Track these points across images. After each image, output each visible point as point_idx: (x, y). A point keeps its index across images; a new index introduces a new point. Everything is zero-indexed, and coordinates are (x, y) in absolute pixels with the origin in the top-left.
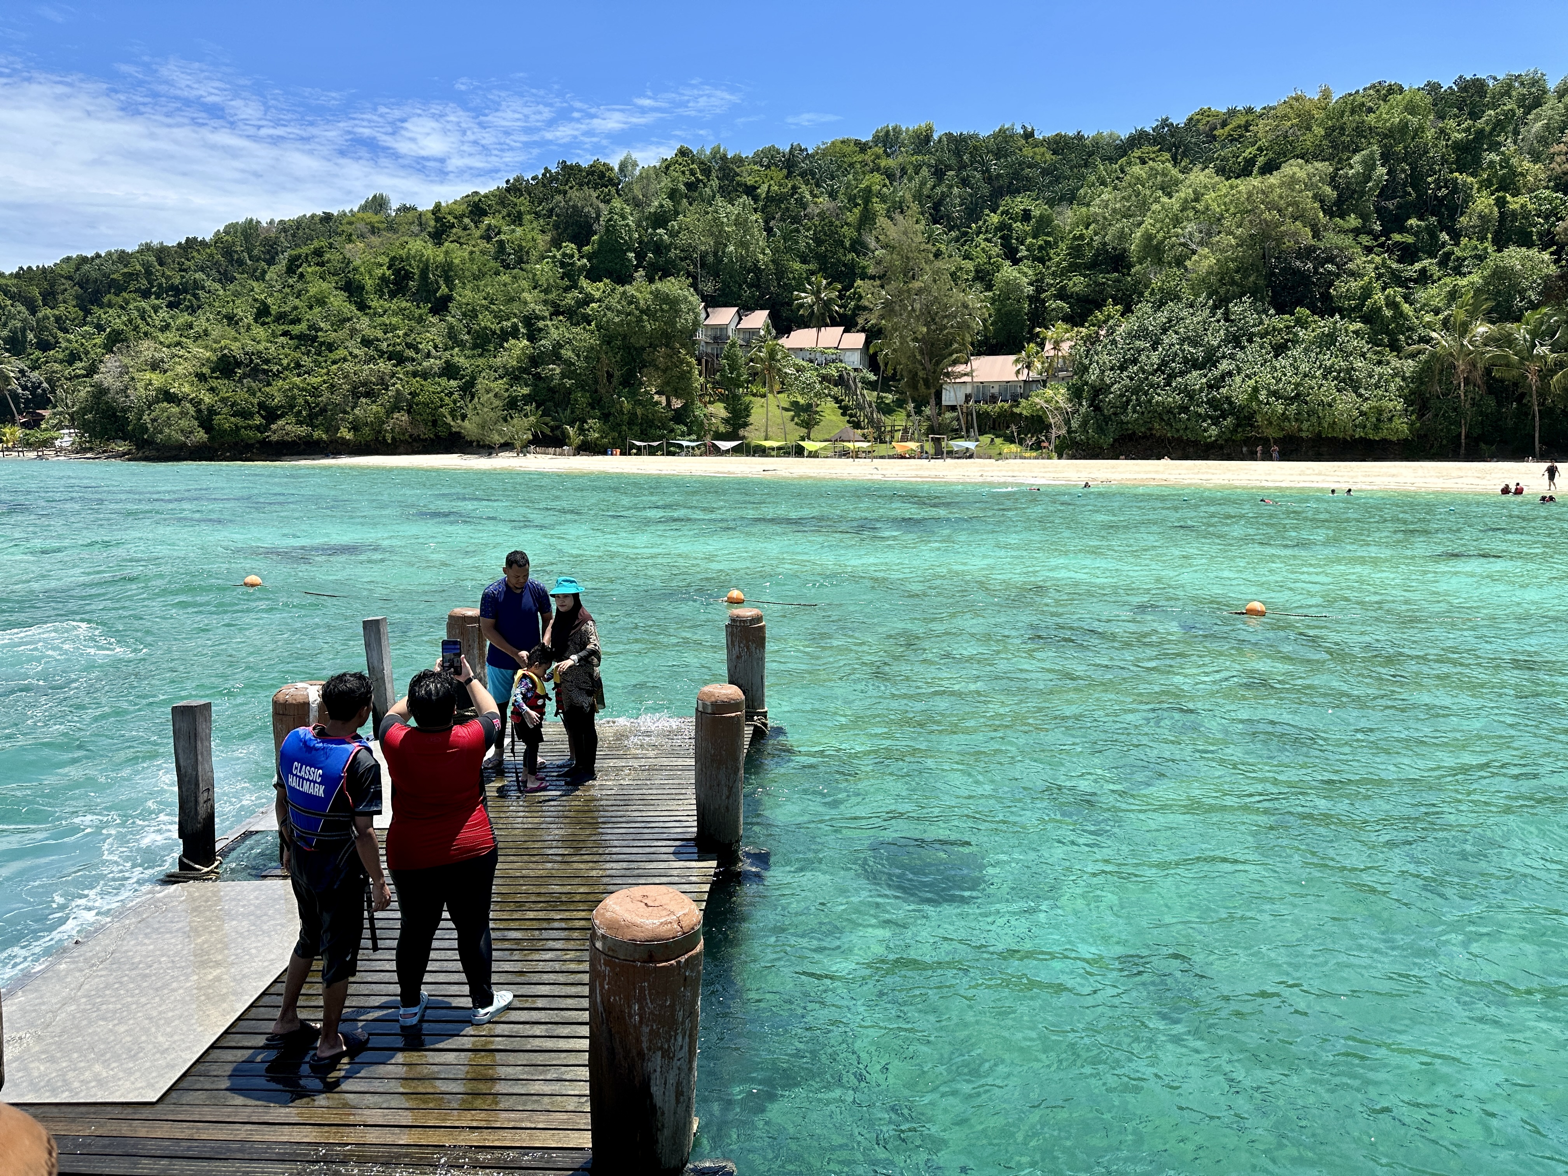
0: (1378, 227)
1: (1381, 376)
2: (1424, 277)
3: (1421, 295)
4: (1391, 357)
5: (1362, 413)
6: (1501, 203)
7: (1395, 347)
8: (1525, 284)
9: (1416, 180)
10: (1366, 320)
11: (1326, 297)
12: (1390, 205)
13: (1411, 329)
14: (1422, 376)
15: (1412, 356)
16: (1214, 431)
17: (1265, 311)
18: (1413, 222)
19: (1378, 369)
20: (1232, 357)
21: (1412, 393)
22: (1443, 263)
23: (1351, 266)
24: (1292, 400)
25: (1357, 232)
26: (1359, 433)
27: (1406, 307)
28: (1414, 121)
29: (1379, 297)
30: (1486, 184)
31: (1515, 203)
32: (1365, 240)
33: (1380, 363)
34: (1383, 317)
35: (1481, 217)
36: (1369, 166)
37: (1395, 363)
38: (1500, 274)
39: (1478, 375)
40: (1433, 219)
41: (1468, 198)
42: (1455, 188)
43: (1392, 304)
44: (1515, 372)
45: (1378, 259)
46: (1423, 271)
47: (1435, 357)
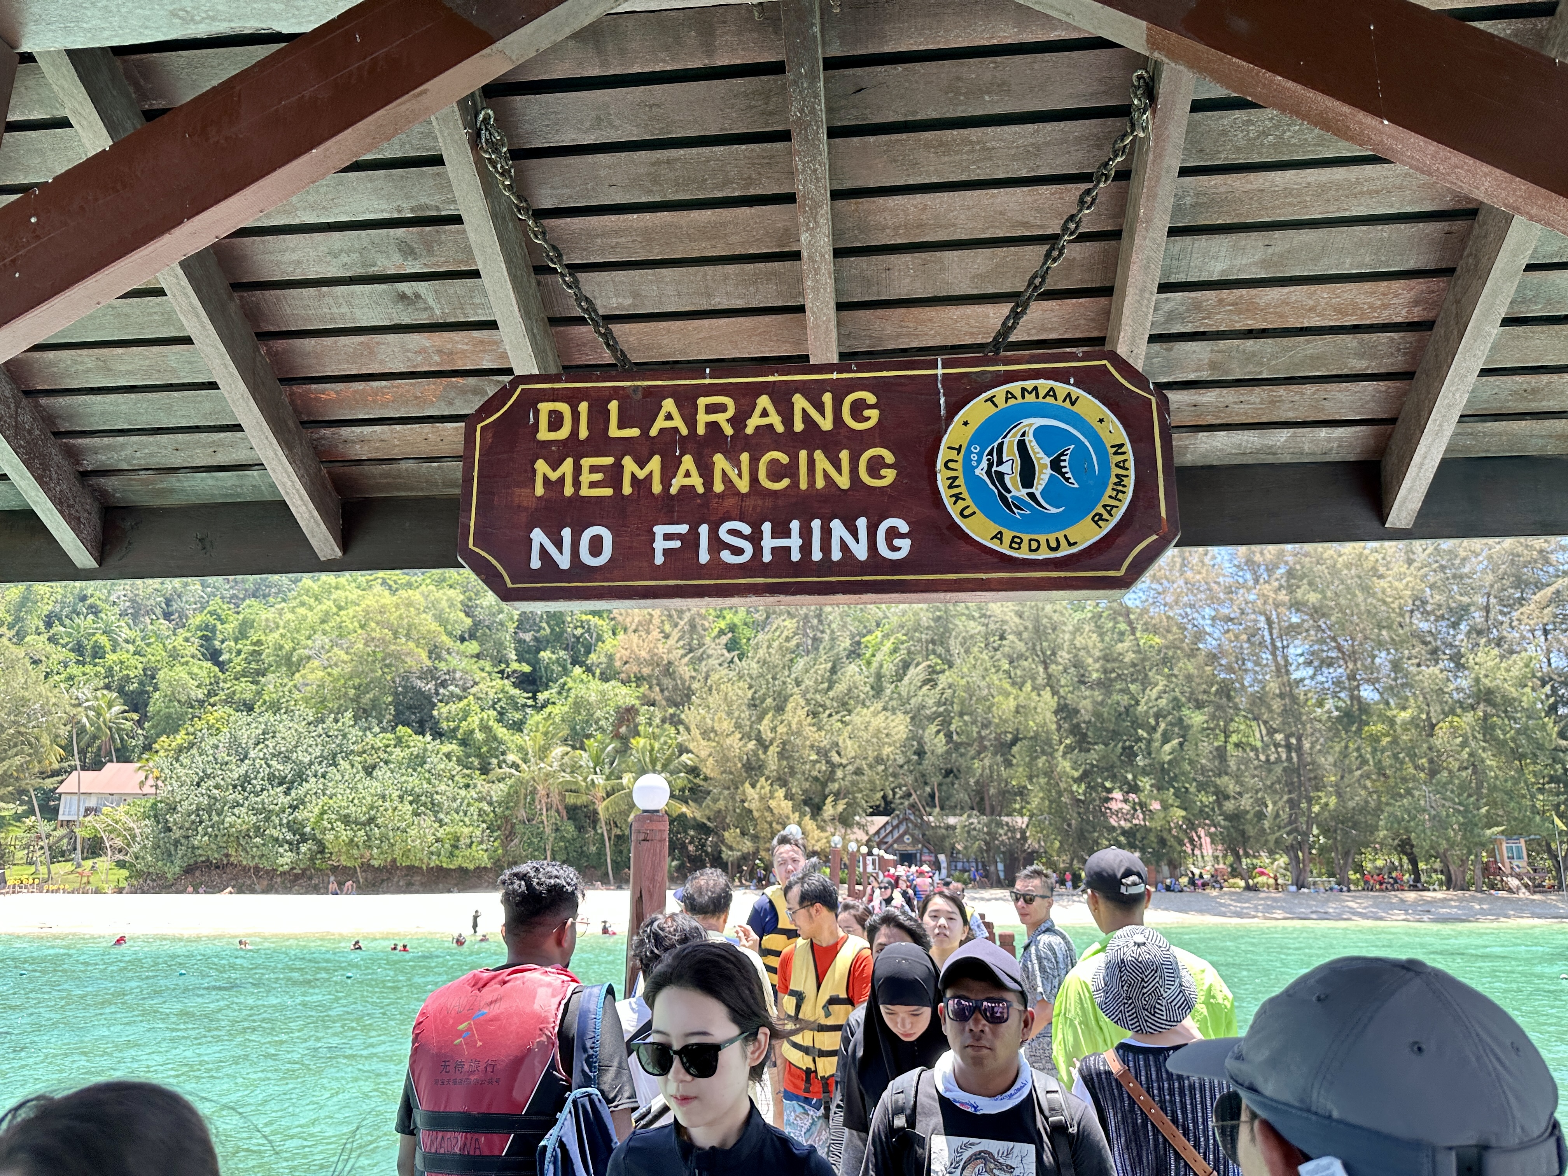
1: (464, 800)
4: (479, 780)
5: (437, 840)
7: (485, 770)
8: (599, 714)
9: (552, 617)
10: (458, 742)
14: (510, 800)
15: (501, 780)
16: (288, 858)
17: (371, 728)
19: (463, 792)
21: (496, 818)
22: (560, 692)
25: (477, 658)
26: (434, 862)
33: (467, 786)
34: (475, 740)
37: (483, 786)
38: (578, 704)
41: (599, 639)
42: (589, 630)
44: (585, 799)
45: (499, 685)
47: (521, 781)
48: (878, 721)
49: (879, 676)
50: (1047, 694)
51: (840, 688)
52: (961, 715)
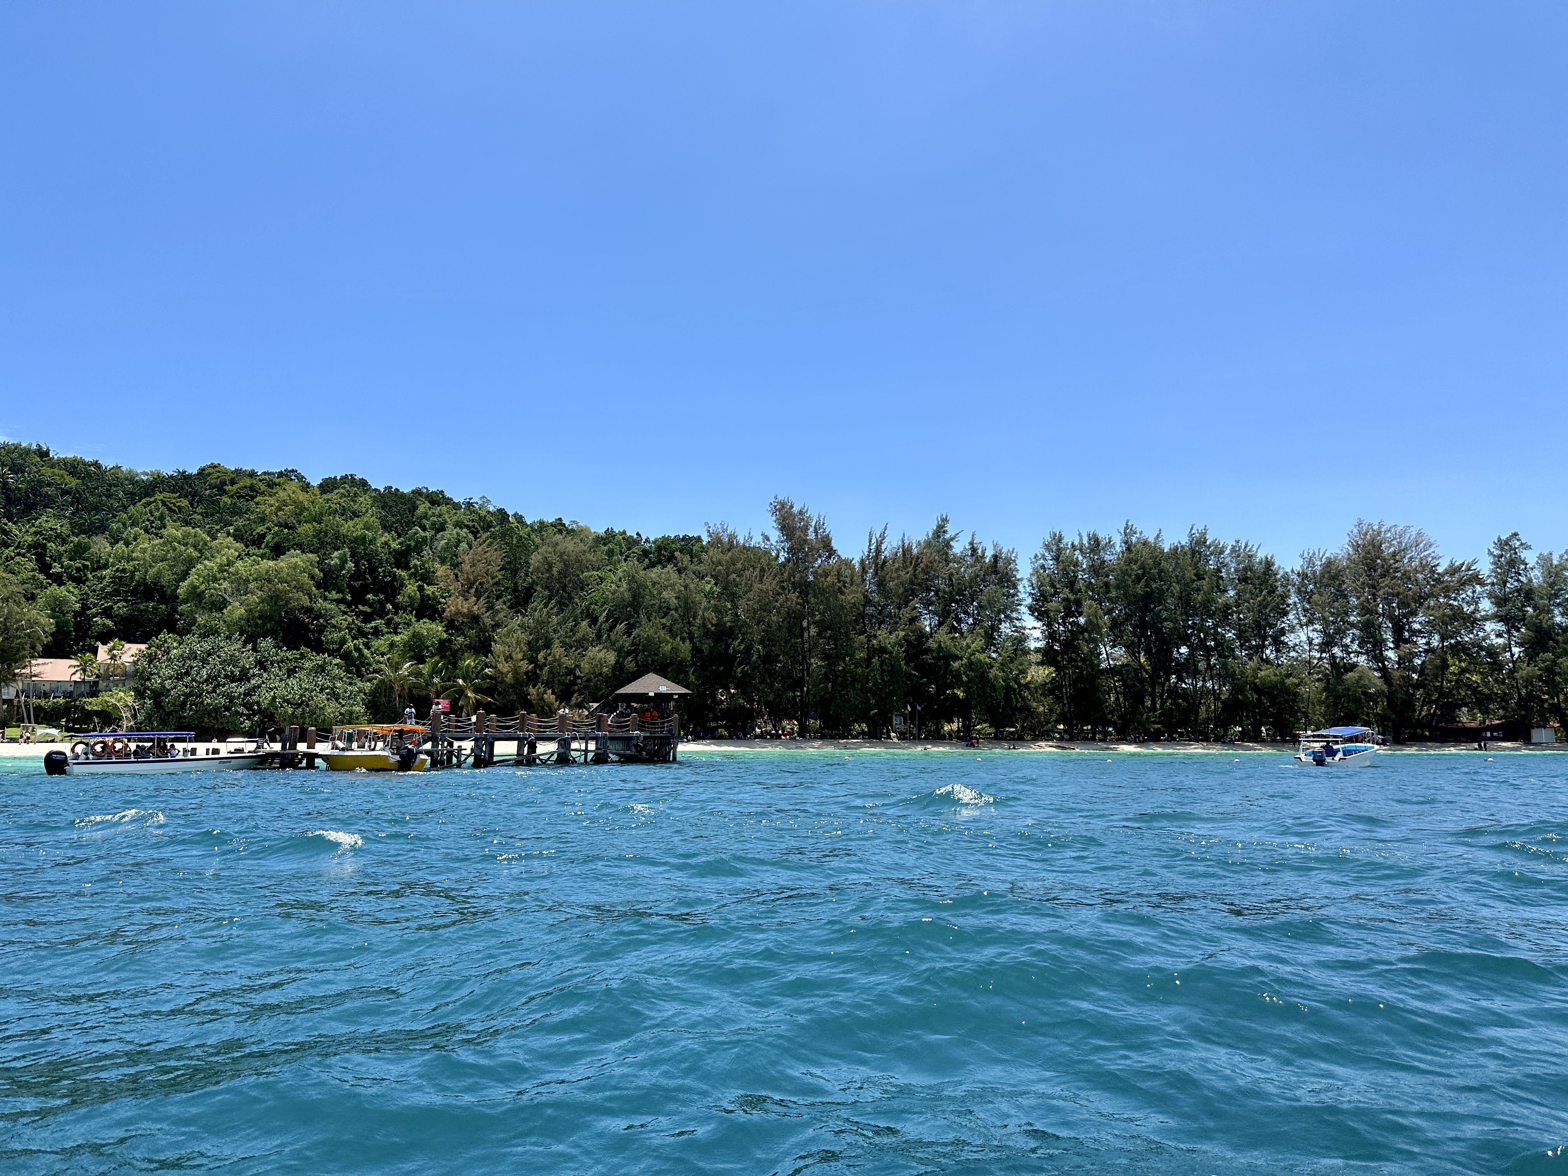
0: (349, 597)
1: (351, 692)
2: (377, 632)
3: (376, 643)
4: (357, 680)
5: (341, 714)
6: (421, 589)
7: (360, 675)
8: (429, 643)
9: (372, 570)
10: (342, 657)
11: (319, 640)
12: (357, 584)
13: (369, 664)
14: (373, 693)
15: (370, 680)
16: (247, 723)
17: (280, 648)
18: (370, 596)
19: (350, 688)
20: (260, 676)
21: (369, 702)
22: (388, 623)
23: (333, 621)
24: (298, 705)
25: (338, 601)
27: (366, 651)
28: (369, 534)
29: (350, 644)
30: (413, 575)
31: (429, 590)
32: (343, 607)
33: (351, 684)
34: (353, 657)
35: (410, 597)
36: (344, 561)
37: (360, 684)
38: (416, 636)
39: (404, 693)
40: (382, 597)
41: (402, 585)
42: (394, 578)
43: (357, 649)
44: (424, 692)
45: (350, 619)
46: (376, 628)
47: (382, 681)
48: (602, 655)
49: (600, 630)
50: (688, 642)
51: (579, 635)
52: (643, 651)
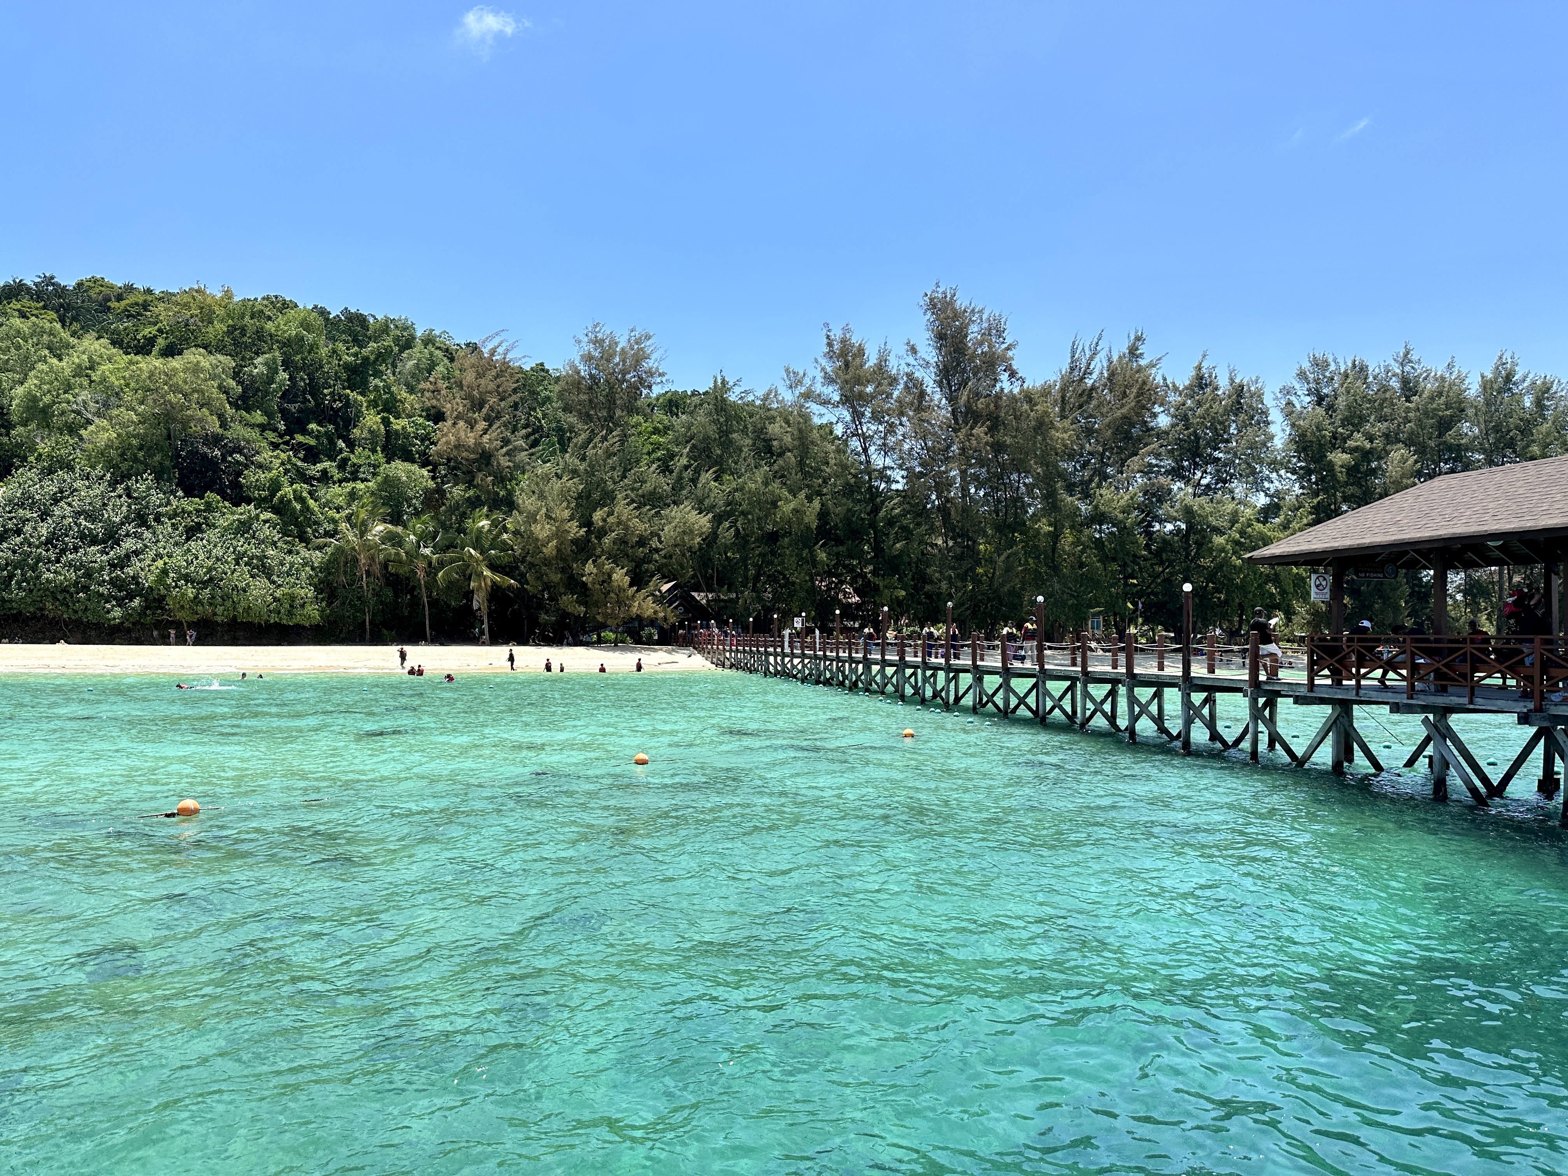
0: (282, 427)
1: (292, 565)
2: (325, 478)
3: (326, 493)
4: (300, 547)
5: (276, 600)
6: (386, 422)
7: (303, 539)
8: (410, 493)
9: (314, 389)
11: (236, 485)
12: (293, 408)
13: (317, 523)
14: (327, 568)
15: (320, 548)
16: (117, 613)
17: (174, 493)
18: (313, 426)
19: (288, 558)
20: (138, 536)
21: (321, 582)
22: (342, 466)
23: (257, 458)
24: (205, 584)
25: (263, 428)
26: (274, 619)
27: (311, 502)
28: (310, 337)
29: (287, 490)
30: (373, 404)
31: (398, 424)
32: (271, 436)
33: (290, 552)
35: (371, 431)
36: (273, 370)
37: (305, 553)
38: (389, 483)
39: (376, 569)
40: (331, 427)
41: (359, 414)
42: (347, 404)
43: (299, 498)
45: (283, 456)
46: (324, 472)
47: (339, 550)
48: (692, 516)
51: (647, 487)
52: (746, 513)
